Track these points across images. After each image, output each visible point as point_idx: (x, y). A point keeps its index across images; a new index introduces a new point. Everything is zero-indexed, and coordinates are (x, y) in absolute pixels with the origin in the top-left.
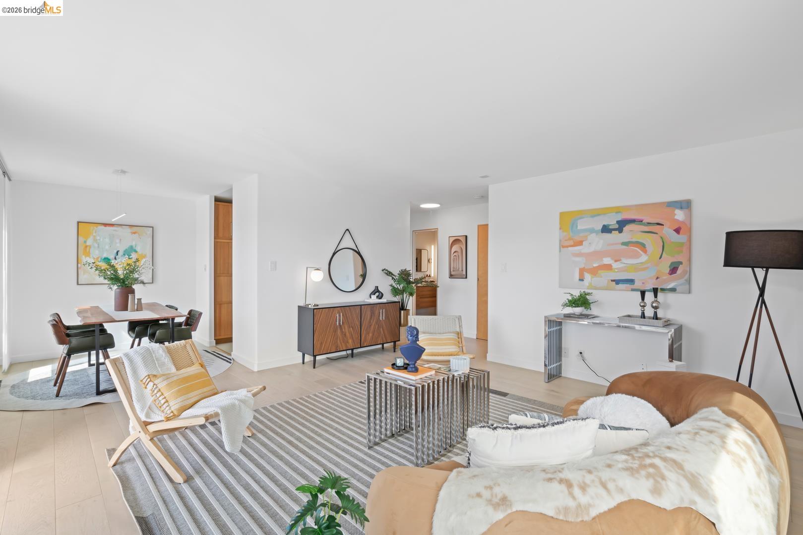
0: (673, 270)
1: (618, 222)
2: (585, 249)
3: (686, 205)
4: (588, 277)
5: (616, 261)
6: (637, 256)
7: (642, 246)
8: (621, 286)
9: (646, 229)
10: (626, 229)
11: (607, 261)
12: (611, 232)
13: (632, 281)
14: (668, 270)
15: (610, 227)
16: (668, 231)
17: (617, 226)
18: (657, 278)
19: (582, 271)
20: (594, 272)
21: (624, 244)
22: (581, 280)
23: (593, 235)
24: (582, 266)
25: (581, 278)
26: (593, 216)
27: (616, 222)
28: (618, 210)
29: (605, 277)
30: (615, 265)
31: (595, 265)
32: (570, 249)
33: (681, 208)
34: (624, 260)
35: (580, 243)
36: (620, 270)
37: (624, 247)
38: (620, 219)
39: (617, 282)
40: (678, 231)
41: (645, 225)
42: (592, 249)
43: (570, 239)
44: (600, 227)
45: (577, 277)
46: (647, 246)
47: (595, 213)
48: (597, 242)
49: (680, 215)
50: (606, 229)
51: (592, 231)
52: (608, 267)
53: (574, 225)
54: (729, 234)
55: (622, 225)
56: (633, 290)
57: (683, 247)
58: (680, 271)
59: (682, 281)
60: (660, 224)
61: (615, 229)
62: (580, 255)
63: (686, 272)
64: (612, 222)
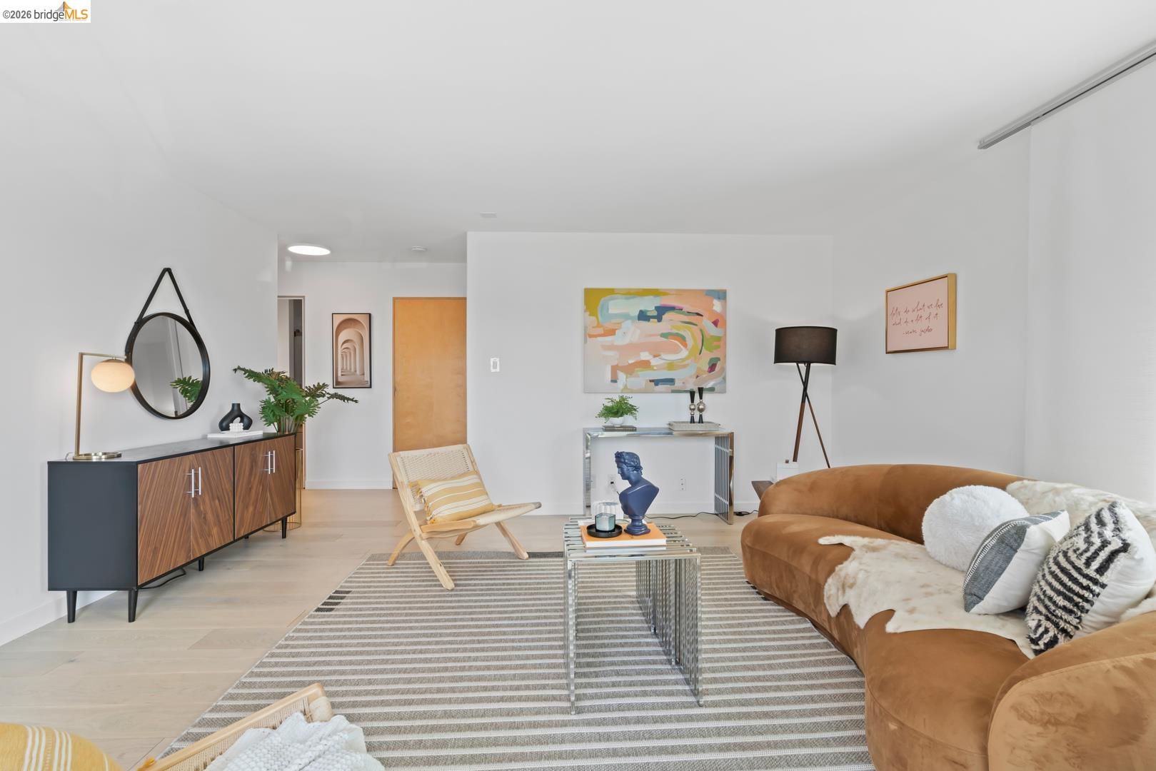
0: (712, 367)
1: (657, 308)
2: (618, 339)
3: (721, 295)
4: (622, 376)
5: (655, 356)
6: (676, 351)
7: (682, 339)
8: (661, 387)
9: (686, 318)
10: (666, 316)
11: (645, 356)
12: (649, 320)
13: (671, 381)
14: (706, 367)
15: (649, 314)
16: (707, 323)
17: (655, 313)
18: (697, 377)
19: (615, 369)
20: (629, 370)
21: (663, 335)
22: (614, 381)
23: (629, 322)
24: (615, 363)
25: (614, 379)
26: (628, 298)
27: (654, 308)
28: (655, 293)
29: (643, 377)
30: (654, 362)
31: (631, 362)
32: (600, 339)
33: (719, 298)
34: (665, 356)
35: (612, 332)
36: (660, 368)
37: (664, 339)
38: (658, 305)
39: (657, 382)
40: (715, 323)
41: (683, 313)
42: (626, 341)
43: (599, 325)
44: (637, 313)
45: (609, 377)
46: (687, 339)
47: (632, 294)
48: (632, 333)
49: (717, 306)
50: (643, 316)
51: (627, 317)
52: (646, 365)
53: (603, 307)
55: (662, 311)
56: (673, 392)
57: (720, 342)
58: (717, 369)
59: (720, 379)
60: (698, 314)
61: (653, 317)
62: (611, 347)
63: (723, 369)
64: (649, 305)
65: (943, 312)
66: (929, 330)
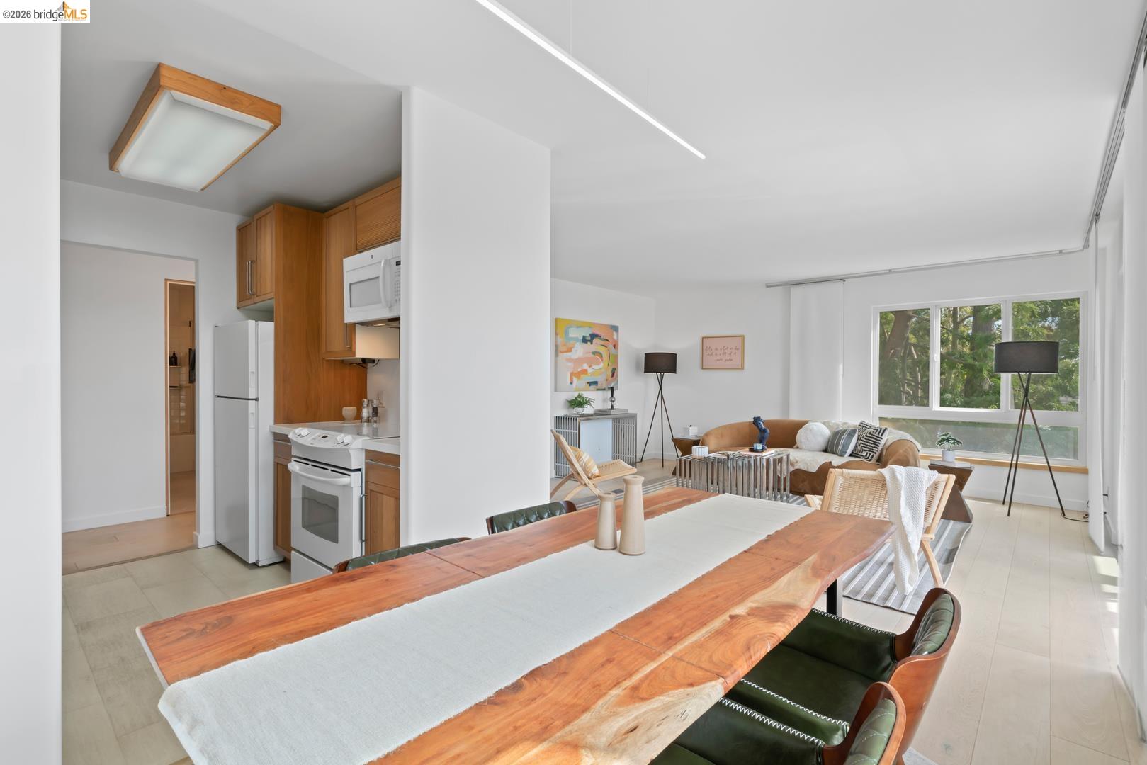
0: (613, 376)
2: (573, 355)
3: (615, 329)
4: (575, 379)
5: (590, 367)
6: (599, 364)
7: (601, 356)
8: (592, 387)
9: (603, 343)
10: (595, 340)
11: (585, 366)
12: (587, 343)
13: (596, 383)
14: (611, 374)
15: (587, 339)
16: (611, 346)
17: (590, 338)
18: (606, 380)
19: (572, 375)
20: (578, 375)
21: (594, 353)
22: (571, 383)
23: (578, 343)
24: (572, 371)
26: (578, 327)
27: (589, 335)
28: (590, 325)
29: (585, 380)
30: (590, 370)
31: (579, 370)
32: (565, 354)
33: (616, 331)
34: (594, 367)
35: (570, 350)
36: (592, 374)
37: (593, 356)
38: (591, 333)
39: (590, 384)
40: (614, 346)
41: (602, 339)
42: (577, 356)
43: (565, 345)
44: (581, 338)
45: (569, 380)
46: (603, 356)
47: (580, 325)
48: (580, 350)
49: (615, 335)
50: (584, 340)
51: (576, 339)
52: (585, 372)
53: (566, 333)
54: (646, 355)
55: (593, 336)
56: (598, 390)
57: (616, 358)
58: (615, 374)
59: (616, 382)
60: (608, 341)
61: (589, 341)
62: (570, 360)
63: (617, 376)
64: (587, 334)
65: (739, 353)
66: (731, 360)
